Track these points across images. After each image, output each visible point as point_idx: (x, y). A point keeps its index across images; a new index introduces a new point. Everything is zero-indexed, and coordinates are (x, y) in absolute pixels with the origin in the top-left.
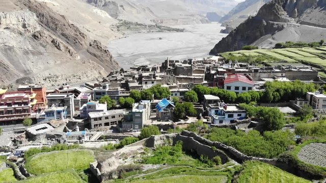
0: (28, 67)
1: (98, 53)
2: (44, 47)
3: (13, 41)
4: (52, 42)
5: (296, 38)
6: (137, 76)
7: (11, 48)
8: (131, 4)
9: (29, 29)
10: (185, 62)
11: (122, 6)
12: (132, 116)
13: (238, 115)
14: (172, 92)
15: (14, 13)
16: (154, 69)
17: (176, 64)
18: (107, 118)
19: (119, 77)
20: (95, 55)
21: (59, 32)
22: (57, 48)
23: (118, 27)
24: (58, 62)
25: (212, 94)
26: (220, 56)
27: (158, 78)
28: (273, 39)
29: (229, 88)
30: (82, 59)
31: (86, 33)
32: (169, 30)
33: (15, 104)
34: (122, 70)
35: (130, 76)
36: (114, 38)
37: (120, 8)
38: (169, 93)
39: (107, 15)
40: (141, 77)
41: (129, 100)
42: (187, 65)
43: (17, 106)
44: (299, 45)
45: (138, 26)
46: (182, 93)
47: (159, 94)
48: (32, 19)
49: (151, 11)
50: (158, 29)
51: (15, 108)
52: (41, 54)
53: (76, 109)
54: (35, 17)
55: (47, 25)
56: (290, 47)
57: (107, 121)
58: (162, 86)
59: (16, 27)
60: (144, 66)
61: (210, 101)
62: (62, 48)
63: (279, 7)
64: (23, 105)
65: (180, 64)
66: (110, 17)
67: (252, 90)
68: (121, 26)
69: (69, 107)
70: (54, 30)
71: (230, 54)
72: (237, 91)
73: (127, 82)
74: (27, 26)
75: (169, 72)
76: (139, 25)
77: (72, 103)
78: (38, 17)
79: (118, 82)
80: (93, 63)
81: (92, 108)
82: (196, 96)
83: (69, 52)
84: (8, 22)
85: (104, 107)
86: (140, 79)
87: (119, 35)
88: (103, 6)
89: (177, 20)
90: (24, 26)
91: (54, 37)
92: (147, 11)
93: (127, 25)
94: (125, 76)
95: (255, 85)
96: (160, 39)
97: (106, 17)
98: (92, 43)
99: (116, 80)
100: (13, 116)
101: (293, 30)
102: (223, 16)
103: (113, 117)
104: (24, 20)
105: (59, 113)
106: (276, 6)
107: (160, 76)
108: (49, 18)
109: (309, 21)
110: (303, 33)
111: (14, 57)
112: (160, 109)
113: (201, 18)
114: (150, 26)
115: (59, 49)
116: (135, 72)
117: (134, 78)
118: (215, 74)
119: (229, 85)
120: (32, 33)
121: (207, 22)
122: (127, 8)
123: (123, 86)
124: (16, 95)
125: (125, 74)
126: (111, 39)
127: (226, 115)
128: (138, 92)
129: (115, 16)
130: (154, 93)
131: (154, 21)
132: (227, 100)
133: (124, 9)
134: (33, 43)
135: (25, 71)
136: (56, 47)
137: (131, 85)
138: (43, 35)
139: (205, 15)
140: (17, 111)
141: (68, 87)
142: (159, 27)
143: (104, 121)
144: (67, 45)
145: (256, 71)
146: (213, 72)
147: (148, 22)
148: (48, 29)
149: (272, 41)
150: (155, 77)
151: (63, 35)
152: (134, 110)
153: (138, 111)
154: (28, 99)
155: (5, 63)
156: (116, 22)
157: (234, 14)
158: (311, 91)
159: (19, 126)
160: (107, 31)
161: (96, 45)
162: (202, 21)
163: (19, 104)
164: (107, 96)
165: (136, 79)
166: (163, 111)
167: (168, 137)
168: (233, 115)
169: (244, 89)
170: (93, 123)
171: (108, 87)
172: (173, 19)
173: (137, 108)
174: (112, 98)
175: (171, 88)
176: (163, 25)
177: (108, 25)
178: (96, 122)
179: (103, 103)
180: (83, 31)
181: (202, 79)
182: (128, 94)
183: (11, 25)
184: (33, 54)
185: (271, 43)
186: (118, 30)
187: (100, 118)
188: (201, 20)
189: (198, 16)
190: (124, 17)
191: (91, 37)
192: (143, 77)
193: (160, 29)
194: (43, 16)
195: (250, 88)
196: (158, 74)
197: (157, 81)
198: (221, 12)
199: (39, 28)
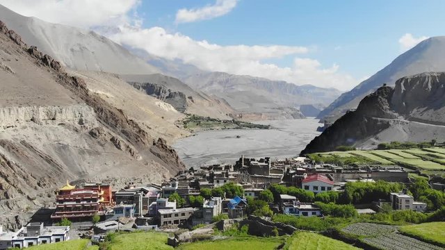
0: (84, 169)
1: (162, 153)
2: (102, 145)
3: (69, 139)
4: (111, 140)
5: (404, 137)
6: (208, 175)
7: (65, 147)
8: (202, 95)
9: (86, 125)
10: (261, 161)
11: (190, 98)
12: (202, 213)
13: (313, 214)
14: (246, 191)
15: (70, 108)
16: (227, 168)
17: (252, 162)
18: (176, 215)
19: (188, 176)
20: (159, 156)
21: (119, 129)
22: (117, 147)
23: (185, 123)
24: (118, 163)
25: (288, 193)
26: (307, 157)
27: (230, 177)
28: (377, 139)
29: (307, 188)
30: (144, 160)
31: (147, 130)
32: (250, 126)
33: (84, 200)
34: (192, 169)
35: (201, 175)
36: (180, 136)
37: (188, 100)
38: (242, 192)
39: (172, 109)
40: (212, 175)
41: (200, 198)
42: (264, 164)
43: (85, 202)
44: (407, 146)
45: (210, 122)
46: (257, 193)
47: (231, 193)
48: (90, 115)
49: (227, 104)
50: (236, 126)
51: (83, 205)
52: (99, 154)
53: (144, 208)
54: (93, 111)
55: (106, 121)
56: (396, 148)
57: (177, 218)
58: (234, 185)
59: (71, 123)
60: (217, 166)
61: (286, 200)
62: (123, 147)
63: (384, 100)
64: (91, 202)
65: (256, 162)
66: (176, 111)
67: (332, 190)
68: (188, 121)
69: (137, 205)
70: (114, 127)
71: (319, 155)
72: (316, 191)
73: (197, 181)
74: (84, 122)
75: (243, 170)
76: (212, 120)
77: (141, 201)
78: (96, 112)
79: (188, 181)
80: (156, 164)
81: (162, 206)
82: (271, 195)
83: (130, 151)
84: (64, 117)
85: (173, 205)
86: (211, 178)
87: (187, 132)
88: (167, 97)
89: (261, 114)
90: (81, 122)
91: (114, 135)
92: (222, 104)
93: (197, 120)
94: (195, 175)
95: (335, 186)
96: (238, 137)
97: (171, 111)
98: (156, 142)
99: (186, 179)
100: (81, 213)
101: (400, 127)
102: (322, 109)
103: (183, 214)
104: (82, 116)
105: (128, 210)
106: (379, 100)
107: (233, 175)
108: (109, 114)
109: (420, 117)
110: (412, 131)
111: (69, 157)
112: (232, 207)
113: (292, 112)
114: (226, 122)
115: (119, 148)
116: (206, 171)
117: (204, 176)
118: (294, 174)
119: (307, 184)
120: (89, 130)
121: (301, 117)
122: (197, 100)
123: (192, 185)
124: (84, 192)
125: (195, 173)
126: (176, 138)
127: (301, 213)
128: (209, 191)
129: (181, 109)
130: (226, 191)
131: (230, 115)
132: (303, 199)
133: (193, 101)
134: (90, 142)
135: (80, 173)
136: (116, 145)
137: (201, 183)
138: (103, 132)
139: (298, 108)
140: (84, 208)
141: (135, 186)
142: (237, 123)
143: (173, 219)
144: (128, 143)
145: (339, 171)
146: (292, 172)
147: (223, 117)
148: (107, 125)
149: (375, 141)
150: (227, 175)
151: (123, 133)
152: (204, 206)
153: (208, 207)
154: (97, 195)
155: (59, 163)
156: (182, 117)
157: (337, 107)
158: (395, 192)
159: (85, 224)
160: (171, 128)
161: (161, 143)
162: (294, 116)
163: (88, 200)
164: (176, 194)
165: (207, 177)
166: (234, 208)
167: (236, 221)
168: (307, 213)
169: (323, 189)
170: (163, 220)
171: (177, 185)
172: (254, 113)
173: (208, 204)
174: (182, 196)
175: (245, 187)
176: (243, 120)
177: (173, 121)
178: (166, 219)
179: (173, 201)
180: (143, 128)
181: (280, 178)
182: (199, 193)
183: (67, 121)
184: (90, 153)
185: (373, 144)
186: (185, 127)
187: (170, 215)
188: (292, 115)
189: (288, 109)
190: (193, 110)
191: (153, 135)
192: (215, 175)
193: (238, 125)
194: (102, 110)
195: (329, 189)
196: (232, 173)
197: (230, 179)
198: (320, 105)
199: (97, 125)
